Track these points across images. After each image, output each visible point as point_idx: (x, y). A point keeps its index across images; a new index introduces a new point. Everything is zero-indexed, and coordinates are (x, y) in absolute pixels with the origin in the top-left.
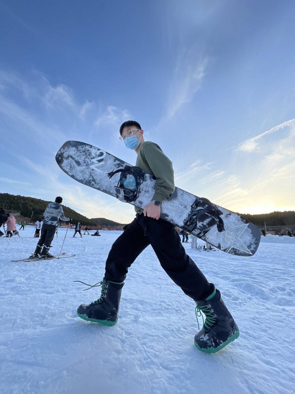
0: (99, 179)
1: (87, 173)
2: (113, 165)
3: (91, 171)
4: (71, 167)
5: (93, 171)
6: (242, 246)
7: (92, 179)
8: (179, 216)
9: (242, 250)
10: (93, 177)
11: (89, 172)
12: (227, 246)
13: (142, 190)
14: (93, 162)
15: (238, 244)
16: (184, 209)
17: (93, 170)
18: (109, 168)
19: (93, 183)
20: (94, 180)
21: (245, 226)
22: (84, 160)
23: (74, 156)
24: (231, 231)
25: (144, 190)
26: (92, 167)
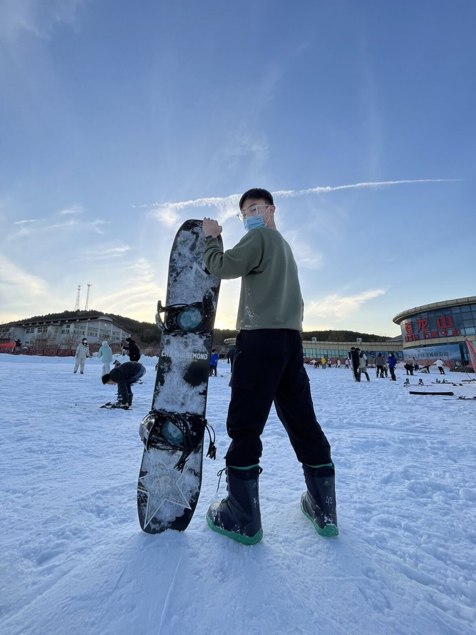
0: (182, 279)
1: (185, 263)
2: (206, 289)
3: (189, 267)
4: (184, 241)
5: (190, 269)
6: (153, 509)
7: (179, 270)
8: (167, 400)
9: (147, 510)
10: (181, 271)
11: (187, 264)
12: (147, 485)
13: (186, 338)
14: (201, 264)
15: (154, 502)
16: (179, 403)
17: (192, 268)
18: (200, 286)
19: (174, 275)
20: (178, 274)
21: (187, 505)
22: (200, 253)
23: (199, 239)
24: (171, 484)
25: (187, 340)
26: (195, 266)
